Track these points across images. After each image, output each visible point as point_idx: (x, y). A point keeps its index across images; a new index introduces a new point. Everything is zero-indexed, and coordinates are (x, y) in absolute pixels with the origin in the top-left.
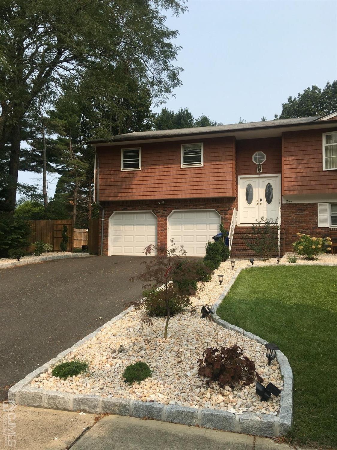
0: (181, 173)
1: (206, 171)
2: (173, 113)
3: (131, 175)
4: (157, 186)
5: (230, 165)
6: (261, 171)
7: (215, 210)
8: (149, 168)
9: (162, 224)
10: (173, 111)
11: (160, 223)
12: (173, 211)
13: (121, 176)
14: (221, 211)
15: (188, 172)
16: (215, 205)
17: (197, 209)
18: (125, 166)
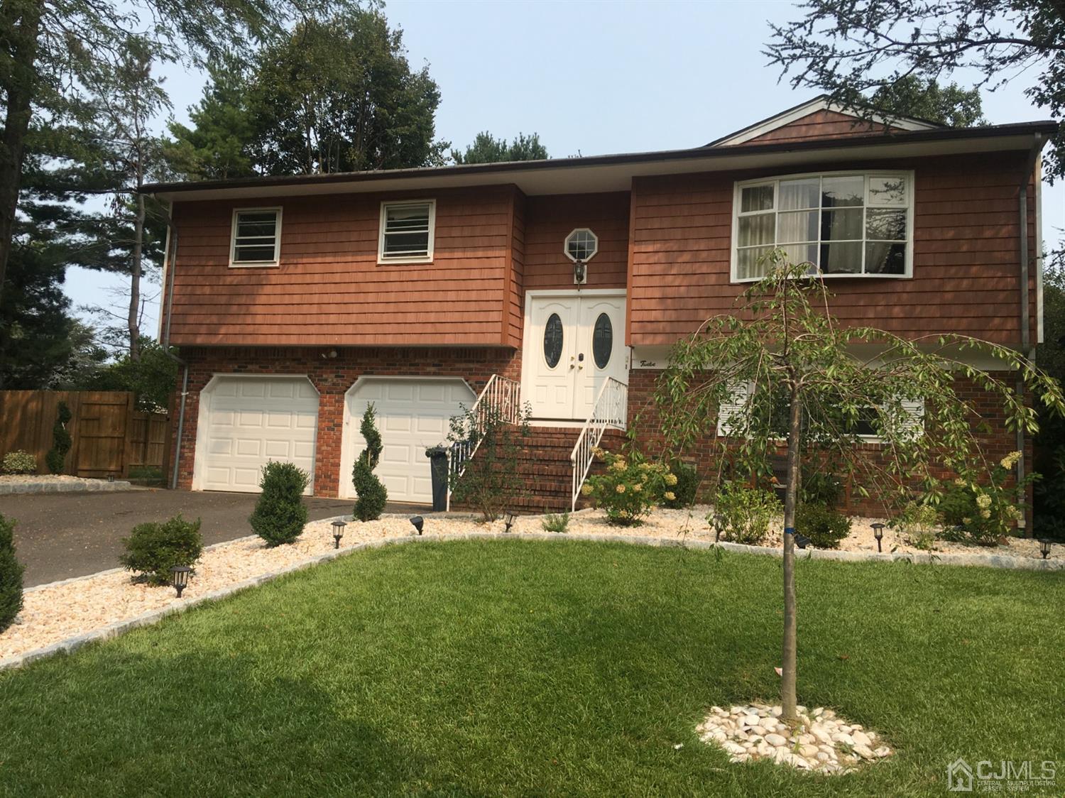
0: (375, 277)
1: (439, 275)
3: (254, 280)
4: (315, 309)
5: (499, 261)
6: (584, 281)
7: (463, 379)
8: (300, 261)
9: (331, 413)
11: (326, 408)
12: (360, 378)
13: (229, 280)
14: (476, 383)
15: (394, 276)
16: (463, 366)
17: (417, 374)
18: (243, 255)
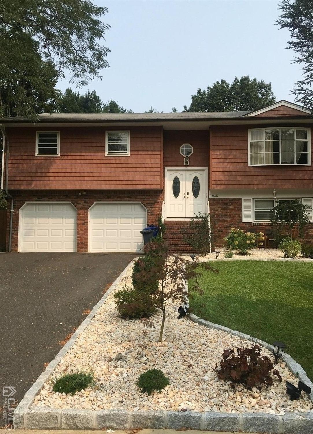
0: (105, 162)
1: (133, 161)
2: (78, 95)
3: (48, 162)
4: (78, 174)
5: (158, 155)
6: (189, 164)
7: (140, 203)
8: (69, 154)
9: (83, 217)
10: (78, 93)
11: (81, 215)
12: (95, 203)
13: (35, 162)
14: (147, 204)
15: (113, 161)
16: (141, 197)
17: (121, 201)
18: (41, 151)
